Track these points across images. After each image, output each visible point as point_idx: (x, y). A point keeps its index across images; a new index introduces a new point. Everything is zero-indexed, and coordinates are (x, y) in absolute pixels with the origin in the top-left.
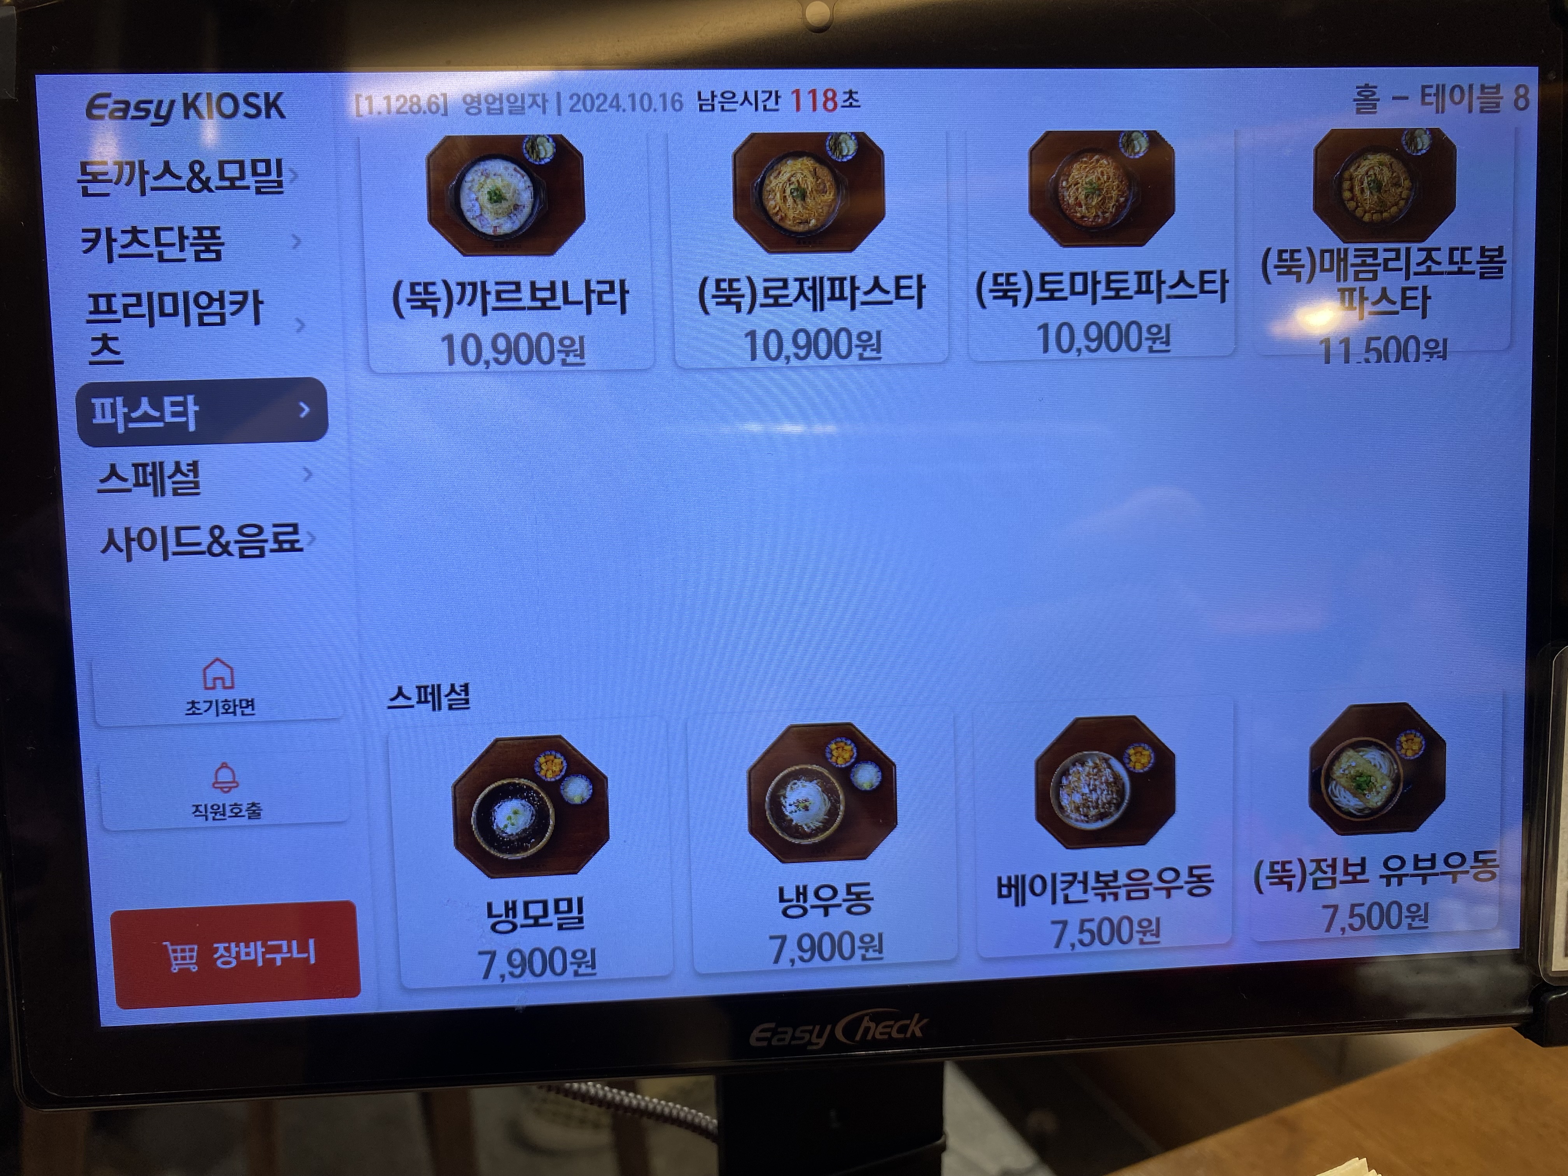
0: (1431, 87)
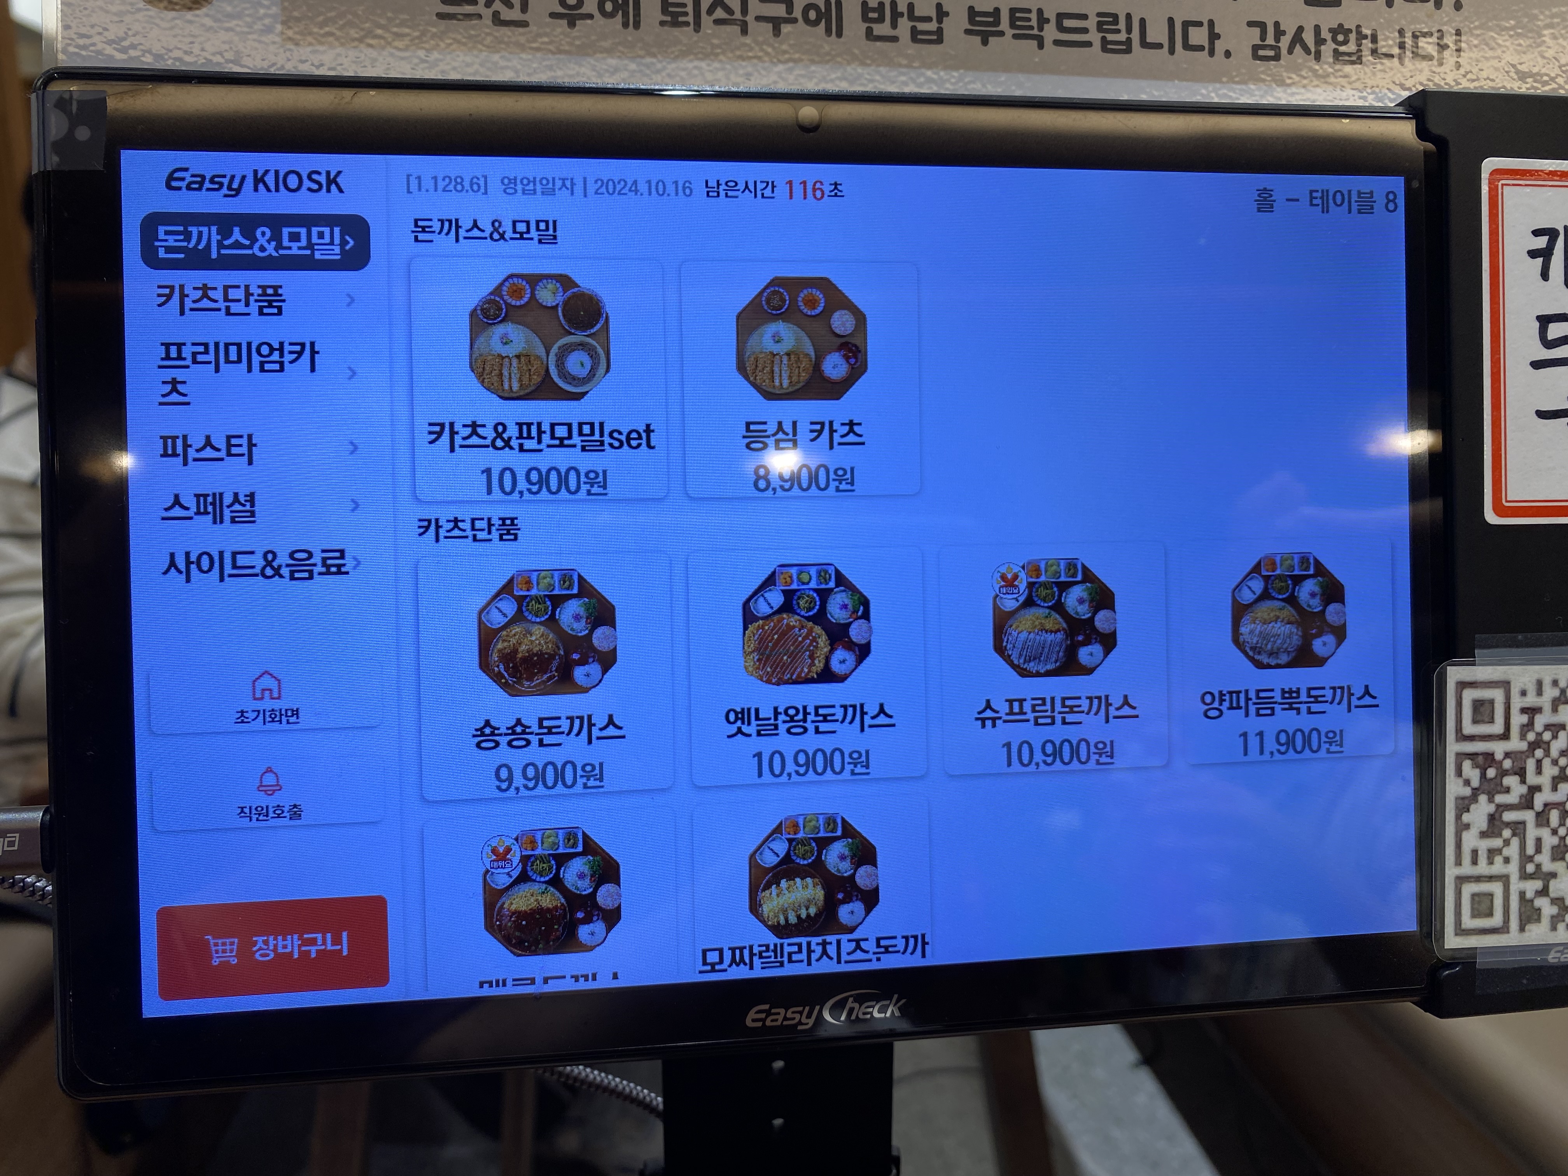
0: (1317, 191)
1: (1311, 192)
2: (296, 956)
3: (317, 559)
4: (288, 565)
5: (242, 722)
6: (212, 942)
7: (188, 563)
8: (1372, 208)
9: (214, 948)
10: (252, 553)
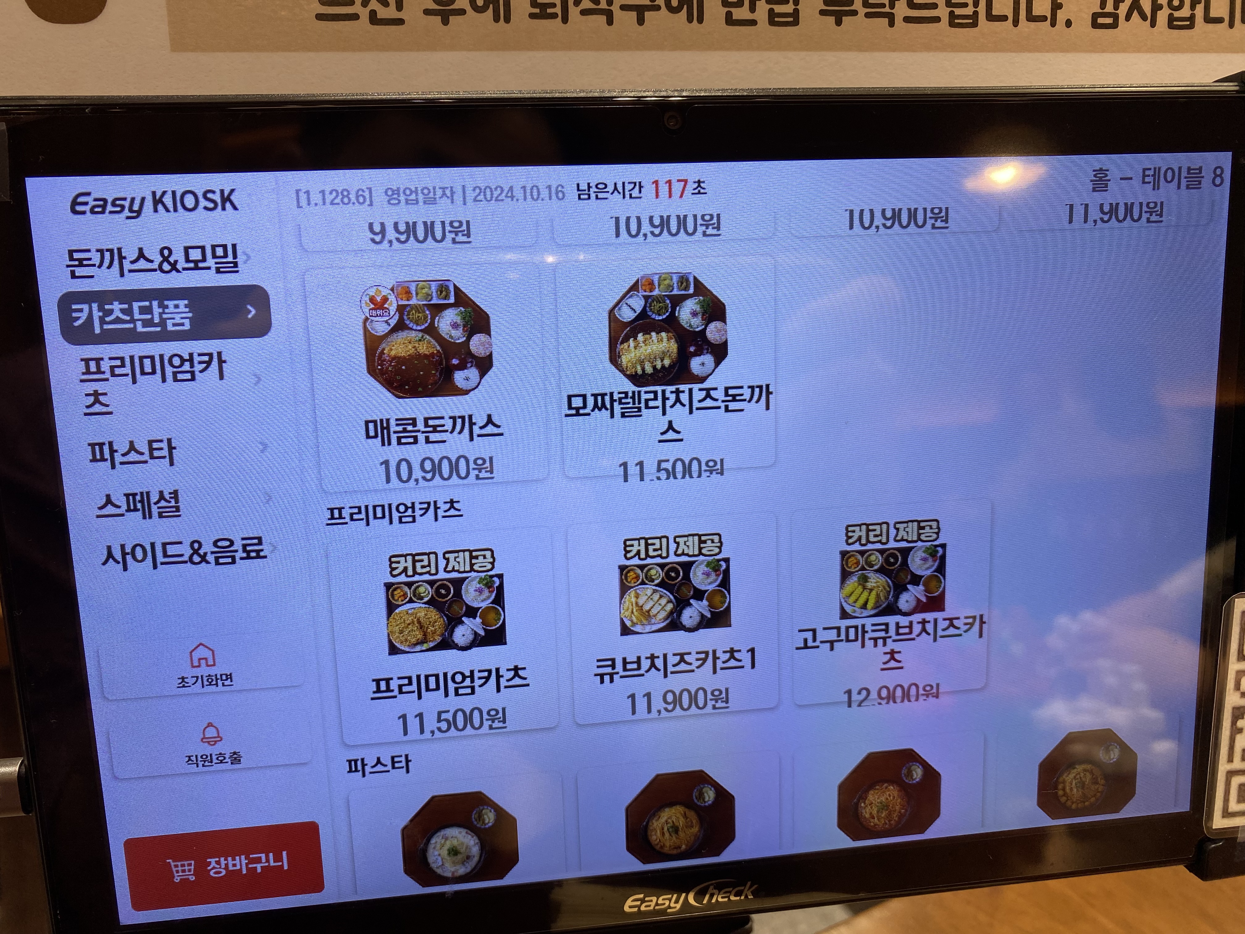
0: (1150, 169)
1: (1144, 170)
2: (244, 872)
3: (238, 545)
4: (212, 553)
5: (184, 686)
6: (173, 864)
7: (124, 554)
8: (1200, 183)
9: (174, 869)
10: (180, 543)
